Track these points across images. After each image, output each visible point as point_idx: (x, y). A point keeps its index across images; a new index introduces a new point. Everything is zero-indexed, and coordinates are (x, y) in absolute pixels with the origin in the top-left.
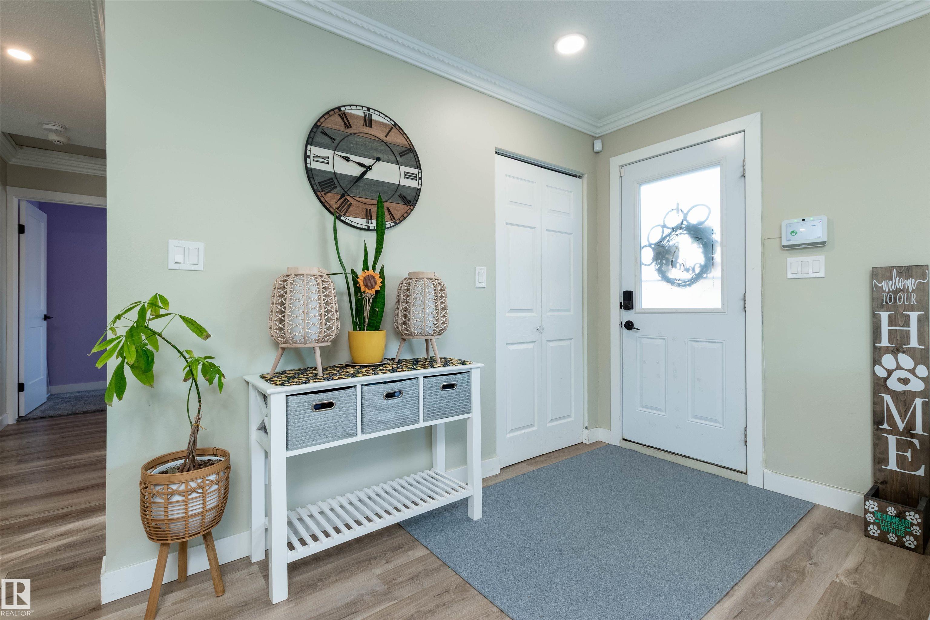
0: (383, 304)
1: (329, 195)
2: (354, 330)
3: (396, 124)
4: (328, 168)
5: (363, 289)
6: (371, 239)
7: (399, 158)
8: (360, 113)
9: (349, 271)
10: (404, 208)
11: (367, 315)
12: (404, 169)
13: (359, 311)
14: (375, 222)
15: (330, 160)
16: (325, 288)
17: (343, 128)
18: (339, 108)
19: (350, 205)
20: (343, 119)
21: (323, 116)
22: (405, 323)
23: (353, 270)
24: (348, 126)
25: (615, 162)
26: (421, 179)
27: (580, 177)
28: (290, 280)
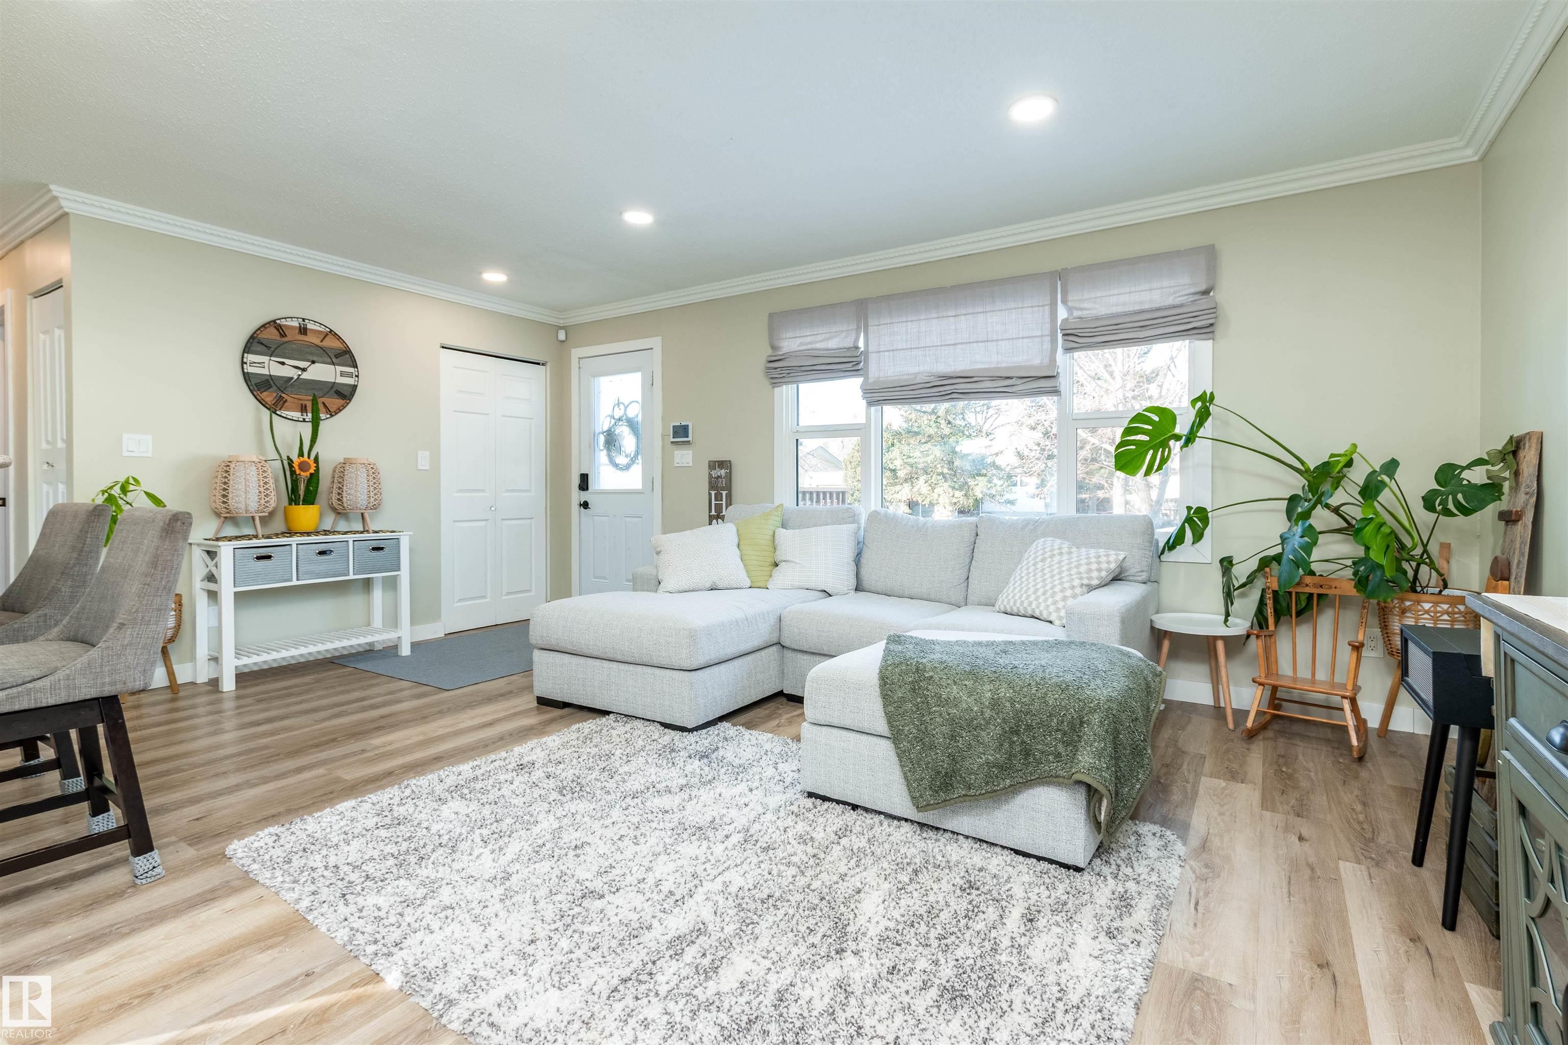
0: (318, 484)
1: (265, 393)
2: (290, 504)
3: (331, 331)
4: (265, 371)
5: (298, 472)
6: (306, 430)
7: (334, 360)
8: (295, 324)
9: (285, 457)
10: (340, 402)
11: (302, 492)
12: (339, 369)
13: (295, 489)
14: (310, 415)
15: (266, 365)
16: (264, 471)
17: (278, 338)
18: (274, 321)
19: (286, 401)
20: (278, 330)
21: (259, 329)
22: (339, 500)
23: (288, 457)
24: (283, 335)
25: (576, 353)
26: (357, 376)
27: (543, 364)
28: (232, 466)
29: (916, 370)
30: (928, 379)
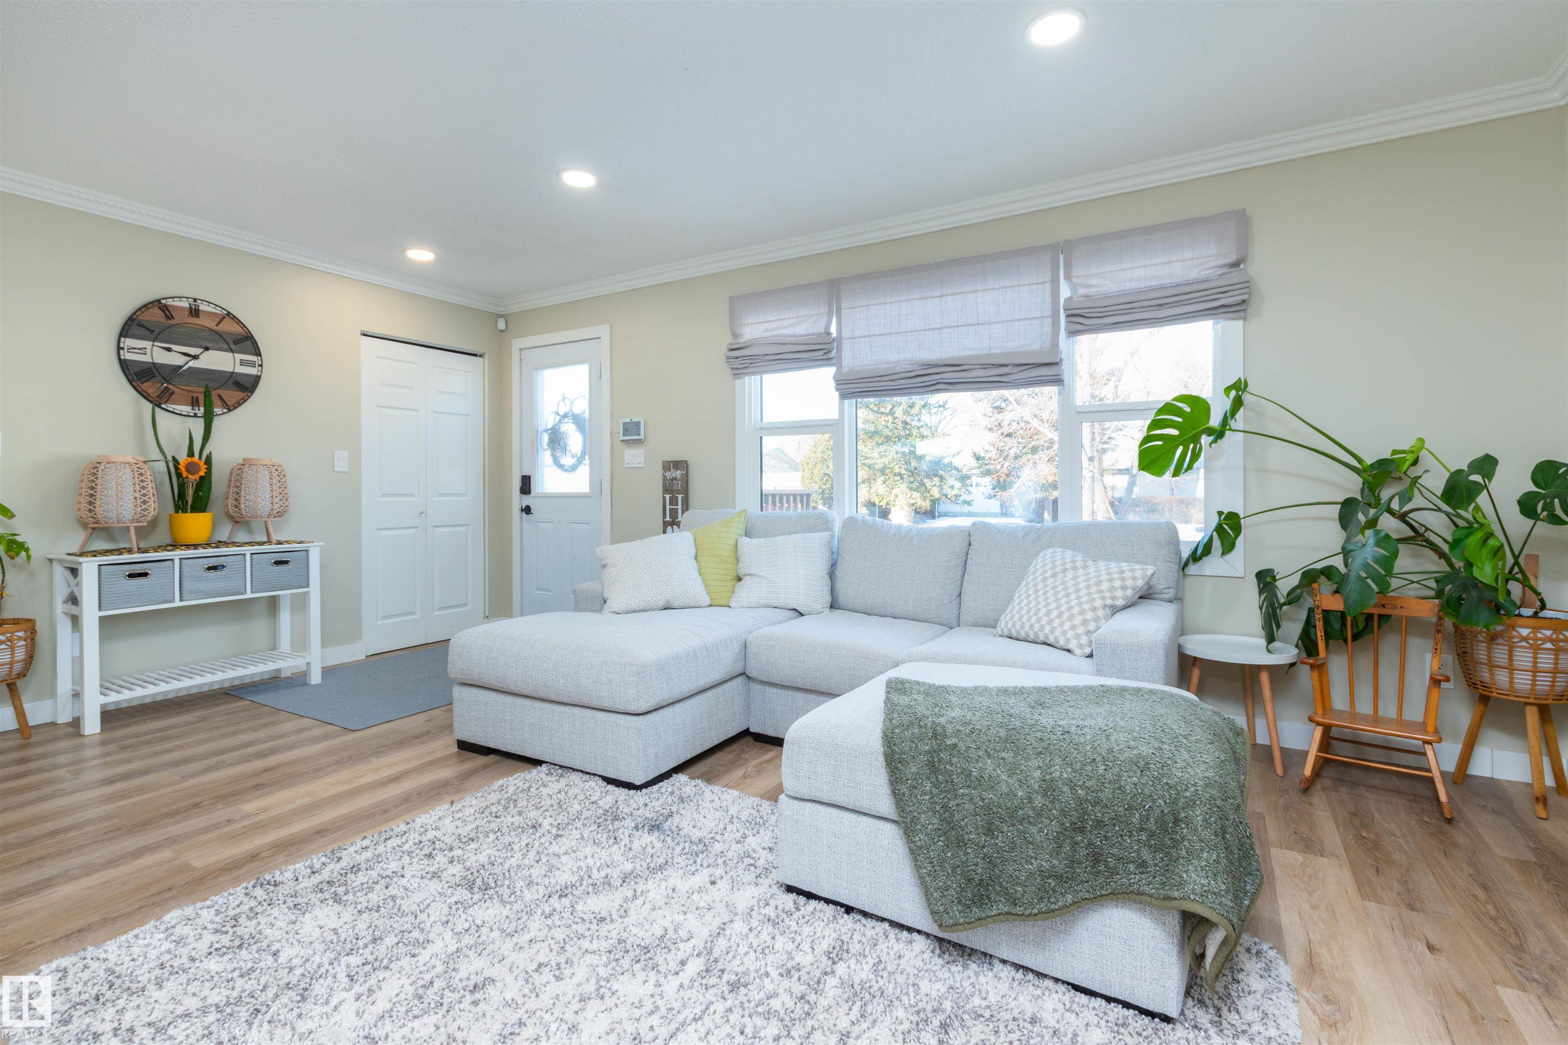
0: (210, 488)
1: (147, 384)
2: (177, 512)
3: (229, 313)
4: (147, 359)
5: (185, 474)
6: (197, 427)
7: (233, 347)
8: (185, 304)
9: (170, 458)
10: (239, 395)
11: (190, 499)
12: (239, 357)
13: (182, 495)
14: (202, 409)
15: (149, 351)
16: (141, 474)
17: (163, 320)
18: (159, 301)
19: (173, 393)
20: (163, 311)
21: (139, 309)
22: (236, 506)
23: (174, 458)
24: (170, 317)
25: (517, 344)
26: (261, 366)
27: (481, 356)
28: (101, 467)
29: (896, 357)
30: (910, 368)
